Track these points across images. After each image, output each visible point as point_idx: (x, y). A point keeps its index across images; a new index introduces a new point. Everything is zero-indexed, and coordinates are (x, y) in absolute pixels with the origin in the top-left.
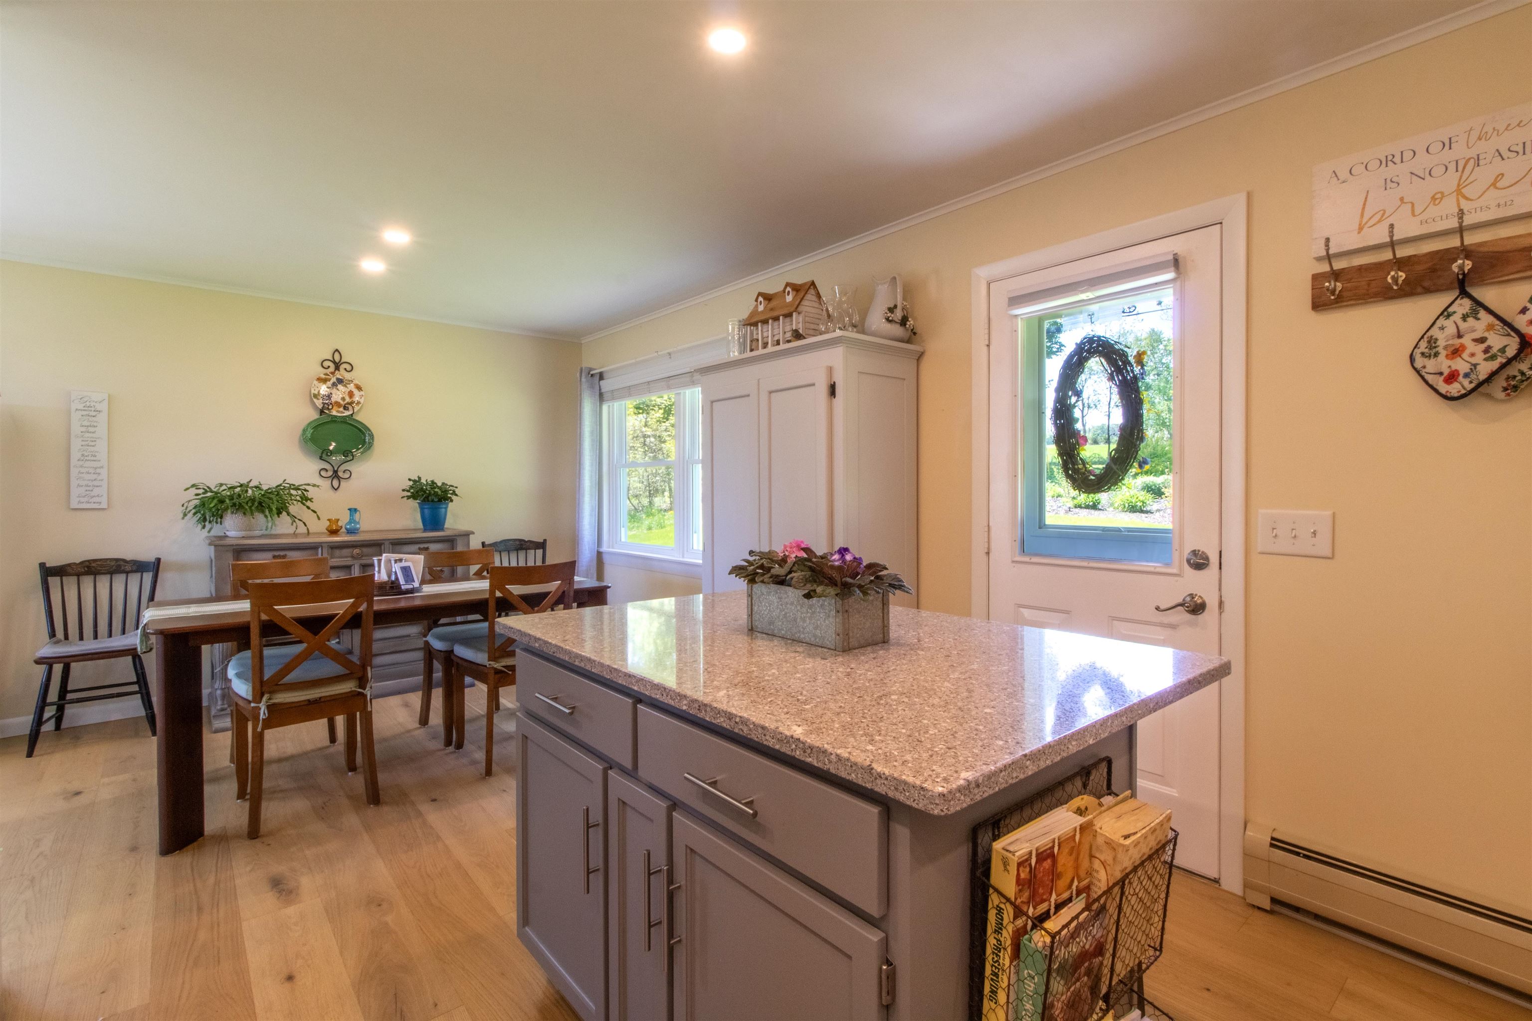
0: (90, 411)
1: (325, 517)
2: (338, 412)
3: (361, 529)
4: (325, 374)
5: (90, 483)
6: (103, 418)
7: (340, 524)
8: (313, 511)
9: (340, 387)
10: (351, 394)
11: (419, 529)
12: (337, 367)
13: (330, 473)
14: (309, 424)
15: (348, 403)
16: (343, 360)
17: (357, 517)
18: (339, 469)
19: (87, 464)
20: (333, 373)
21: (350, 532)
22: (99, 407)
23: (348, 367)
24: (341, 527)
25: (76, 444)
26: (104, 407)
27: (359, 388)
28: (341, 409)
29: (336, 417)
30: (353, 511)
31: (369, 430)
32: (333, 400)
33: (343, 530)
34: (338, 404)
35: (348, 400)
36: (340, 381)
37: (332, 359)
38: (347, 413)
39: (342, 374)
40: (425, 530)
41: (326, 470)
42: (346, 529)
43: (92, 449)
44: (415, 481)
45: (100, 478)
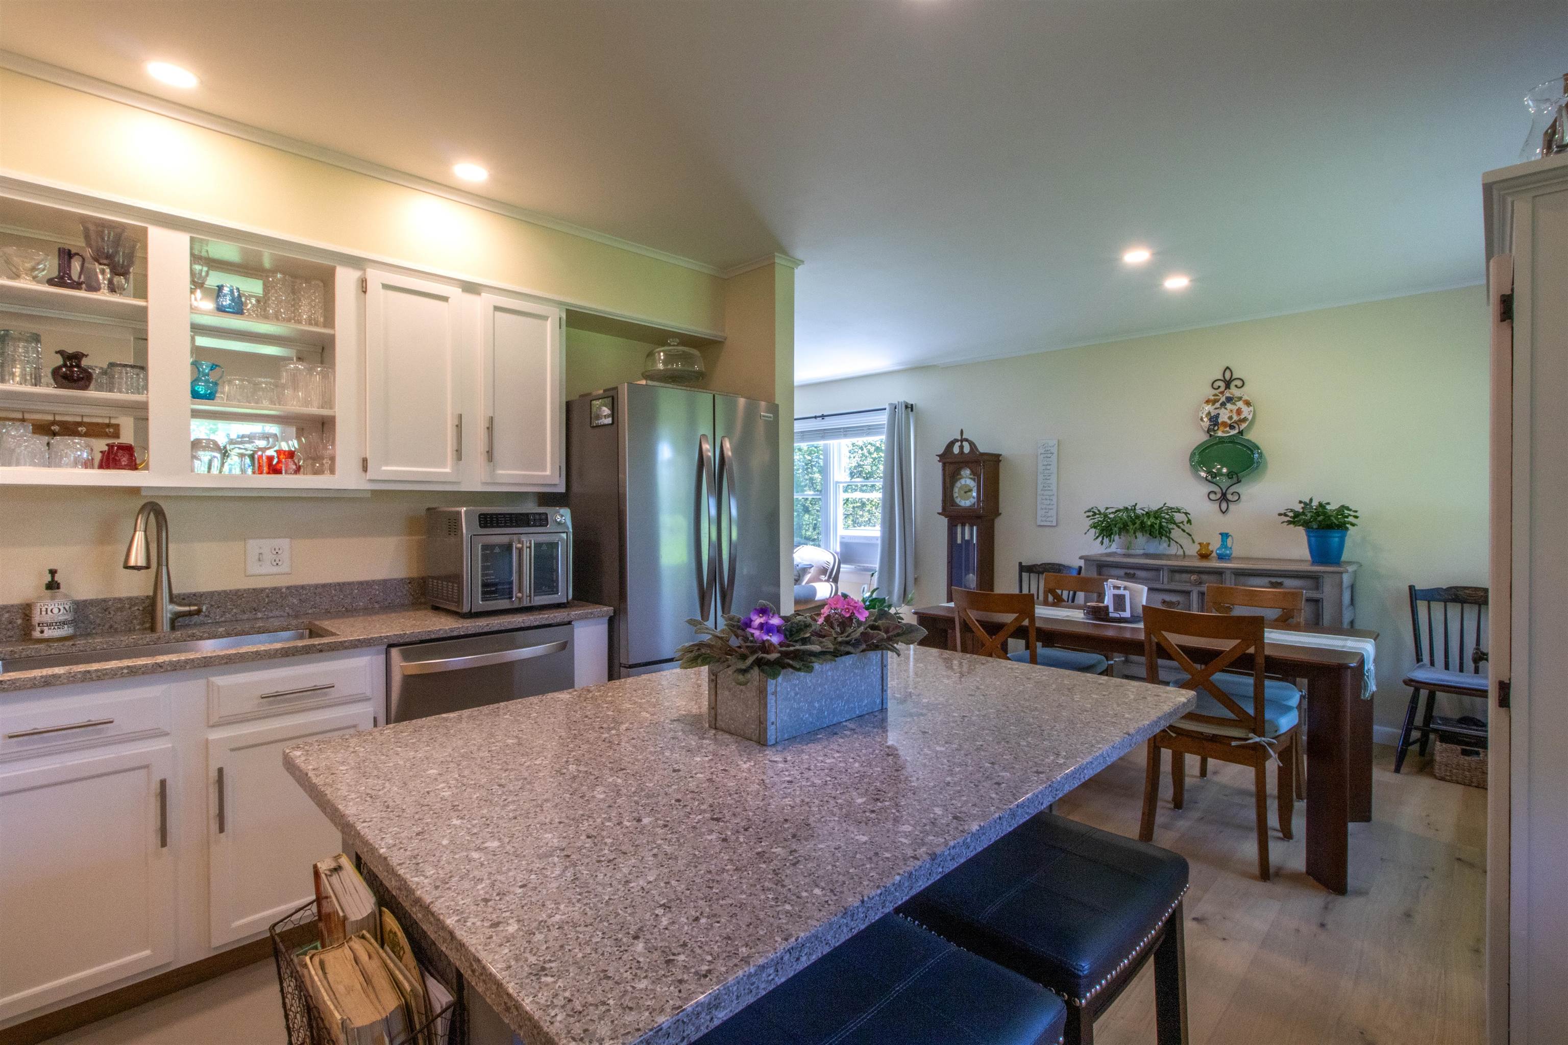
0: (1048, 453)
1: (1198, 539)
2: (1223, 432)
3: (1233, 555)
4: (1214, 395)
5: (1048, 507)
6: (1054, 457)
7: (1211, 548)
8: (1188, 533)
9: (1229, 406)
10: (1239, 412)
11: (1306, 561)
12: (1228, 384)
13: (1219, 496)
14: (1195, 449)
15: (1235, 422)
16: (1234, 377)
17: (1229, 540)
18: (1228, 492)
19: (1046, 493)
20: (1222, 393)
21: (1221, 557)
22: (1052, 451)
23: (1239, 383)
24: (1212, 551)
25: (1040, 477)
26: (1055, 450)
27: (1248, 403)
28: (1228, 429)
29: (1223, 437)
30: (1225, 536)
31: (1258, 448)
32: (1220, 420)
33: (1214, 554)
34: (1224, 424)
35: (1235, 418)
36: (1229, 400)
37: (1222, 378)
38: (1233, 432)
39: (1234, 392)
40: (1314, 562)
41: (1215, 493)
42: (1217, 554)
43: (1048, 481)
44: (1305, 503)
45: (1052, 503)
